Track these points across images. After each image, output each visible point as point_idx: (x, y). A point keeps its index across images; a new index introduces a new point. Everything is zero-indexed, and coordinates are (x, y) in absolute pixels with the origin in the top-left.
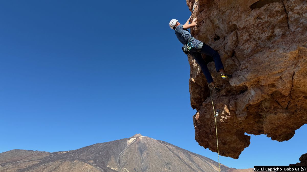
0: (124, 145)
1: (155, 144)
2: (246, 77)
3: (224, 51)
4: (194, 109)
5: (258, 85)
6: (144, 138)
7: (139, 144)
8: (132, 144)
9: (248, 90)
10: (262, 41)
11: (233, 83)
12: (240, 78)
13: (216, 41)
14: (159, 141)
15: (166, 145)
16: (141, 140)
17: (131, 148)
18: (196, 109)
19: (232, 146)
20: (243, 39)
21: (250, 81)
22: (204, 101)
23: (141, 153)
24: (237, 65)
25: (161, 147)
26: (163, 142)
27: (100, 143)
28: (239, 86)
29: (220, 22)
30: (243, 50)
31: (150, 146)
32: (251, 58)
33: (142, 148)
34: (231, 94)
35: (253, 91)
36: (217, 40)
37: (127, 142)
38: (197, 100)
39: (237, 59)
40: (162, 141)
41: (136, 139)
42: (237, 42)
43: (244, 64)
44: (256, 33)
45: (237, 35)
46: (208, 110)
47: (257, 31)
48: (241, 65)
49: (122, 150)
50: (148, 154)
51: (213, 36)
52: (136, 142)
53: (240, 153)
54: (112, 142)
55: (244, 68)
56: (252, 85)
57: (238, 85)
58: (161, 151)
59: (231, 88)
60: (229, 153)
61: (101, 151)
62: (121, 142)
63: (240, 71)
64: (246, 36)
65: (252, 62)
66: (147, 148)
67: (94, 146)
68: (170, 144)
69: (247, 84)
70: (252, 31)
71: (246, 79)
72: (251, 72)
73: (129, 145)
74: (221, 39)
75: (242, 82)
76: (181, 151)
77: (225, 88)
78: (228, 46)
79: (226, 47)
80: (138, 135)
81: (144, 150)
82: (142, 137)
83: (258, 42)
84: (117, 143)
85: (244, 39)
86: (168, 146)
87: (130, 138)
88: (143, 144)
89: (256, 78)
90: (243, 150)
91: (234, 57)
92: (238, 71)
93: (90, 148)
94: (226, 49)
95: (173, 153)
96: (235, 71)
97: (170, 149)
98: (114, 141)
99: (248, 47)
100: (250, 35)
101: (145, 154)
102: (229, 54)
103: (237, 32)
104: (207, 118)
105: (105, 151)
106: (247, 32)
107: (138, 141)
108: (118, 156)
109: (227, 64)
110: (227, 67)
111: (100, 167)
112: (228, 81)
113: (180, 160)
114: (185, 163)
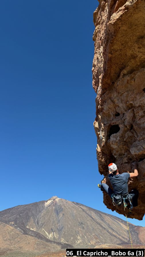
0: (42, 207)
1: (70, 205)
2: (144, 147)
3: (124, 125)
4: (102, 174)
6: (60, 200)
8: (49, 206)
11: (133, 152)
12: (139, 147)
13: (117, 117)
14: (73, 202)
16: (58, 202)
17: (48, 210)
18: (104, 174)
20: (139, 115)
24: (136, 136)
25: (75, 208)
26: (77, 204)
29: (119, 102)
30: (140, 124)
31: (66, 207)
33: (58, 210)
34: (132, 161)
37: (44, 204)
38: (104, 167)
39: (135, 131)
41: (53, 201)
42: (134, 118)
43: (141, 136)
45: (134, 112)
48: (139, 137)
49: (40, 212)
50: (63, 214)
51: (114, 113)
52: (53, 204)
53: (144, 215)
54: (31, 204)
55: (142, 139)
57: (137, 154)
58: (75, 212)
59: (132, 156)
60: (133, 215)
61: (21, 213)
62: (40, 204)
63: (138, 141)
64: (141, 113)
66: (62, 209)
67: (15, 208)
68: (83, 205)
74: (120, 115)
75: (141, 151)
76: (93, 212)
77: (126, 156)
78: (126, 120)
79: (126, 122)
80: (54, 197)
81: (60, 211)
82: (58, 199)
84: (36, 205)
86: (81, 207)
87: (47, 200)
88: (59, 206)
91: (132, 130)
92: (136, 142)
93: (12, 210)
94: (126, 123)
95: (86, 213)
96: (134, 142)
97: (83, 210)
98: (33, 203)
100: (144, 112)
101: (61, 215)
102: (128, 127)
103: (133, 110)
105: (25, 213)
106: (142, 109)
108: (37, 218)
109: (127, 136)
110: (127, 138)
111: (20, 228)
112: (129, 150)
113: (92, 220)
114: (97, 223)
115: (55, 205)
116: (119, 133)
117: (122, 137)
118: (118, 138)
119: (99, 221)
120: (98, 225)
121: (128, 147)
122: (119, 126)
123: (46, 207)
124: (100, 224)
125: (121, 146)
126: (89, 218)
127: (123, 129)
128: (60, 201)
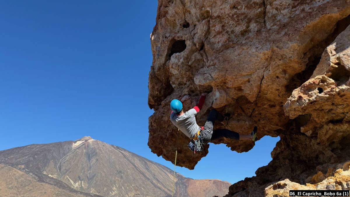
0: (68, 148)
1: (108, 149)
2: (213, 75)
3: (193, 42)
4: (151, 108)
5: (223, 86)
6: (95, 141)
7: (87, 148)
8: (79, 148)
9: (213, 91)
10: (235, 36)
11: (198, 81)
12: (206, 75)
13: (185, 28)
14: (113, 146)
15: (121, 150)
16: (91, 144)
17: (76, 153)
18: (154, 109)
19: (188, 155)
20: (214, 30)
21: (216, 81)
22: (163, 100)
23: (89, 158)
24: (205, 60)
25: (114, 154)
27: (36, 144)
28: (203, 86)
30: (214, 43)
31: (101, 151)
32: (221, 53)
34: (194, 94)
35: (218, 93)
36: (187, 28)
37: (72, 145)
38: (156, 98)
39: (206, 53)
40: (117, 147)
41: (84, 142)
42: (208, 33)
43: (212, 60)
44: (230, 25)
45: (209, 24)
46: (166, 111)
47: (231, 22)
48: (209, 61)
49: (64, 154)
50: (97, 160)
51: (182, 23)
52: (84, 146)
53: (196, 163)
54: (52, 143)
55: (212, 65)
56: (218, 86)
57: (202, 84)
58: (113, 157)
59: (195, 87)
60: (184, 162)
61: (36, 155)
62: (65, 145)
63: (207, 68)
64: (218, 28)
65: (221, 58)
66: (96, 153)
67: (27, 147)
68: (125, 150)
69: (213, 84)
70: (226, 21)
71: (212, 77)
72: (218, 70)
74: (191, 27)
75: (208, 81)
76: (137, 159)
77: (188, 87)
78: (197, 36)
79: (196, 38)
80: (87, 138)
81: (93, 156)
82: (92, 140)
83: (231, 37)
84: (59, 145)
85: (216, 31)
86: (123, 152)
87: (76, 140)
88: (93, 149)
89: (223, 78)
90: (199, 160)
91: (203, 50)
92: (204, 68)
93: (22, 149)
94: (196, 40)
95: (128, 160)
96: (202, 68)
97: (125, 156)
98: (56, 143)
99: (219, 41)
100: (223, 26)
101: (94, 160)
102: (197, 46)
103: (209, 21)
104: (165, 121)
105: (42, 155)
106: (221, 22)
107: (86, 145)
108: (59, 162)
109: (194, 58)
110: (194, 61)
112: (193, 78)
113: (134, 168)
114: (140, 172)
115: (86, 147)
116: (184, 52)
117: (187, 59)
118: (182, 60)
119: (143, 170)
120: (141, 175)
121: (192, 74)
122: (186, 42)
123: (73, 149)
124: (143, 174)
125: (184, 72)
126: (131, 166)
127: (190, 47)
128: (94, 143)
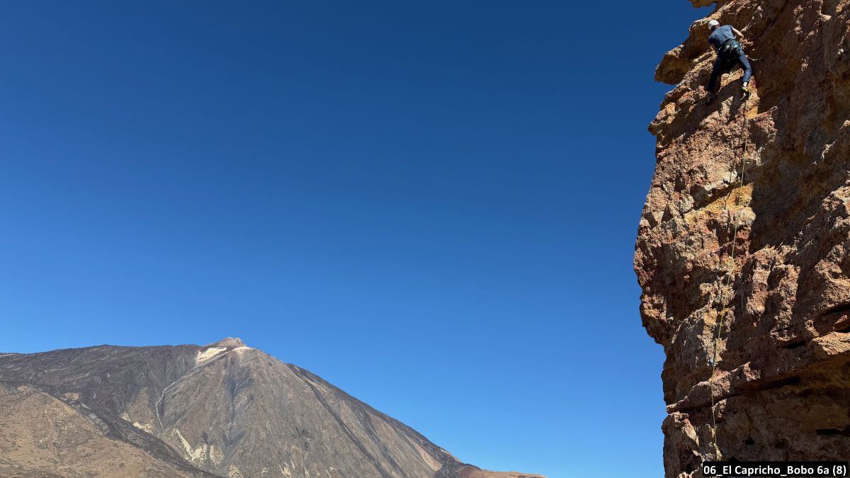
0: (186, 363)
1: (278, 373)
6: (250, 352)
7: (231, 367)
8: (211, 364)
14: (291, 366)
15: (311, 380)
16: (241, 357)
17: (204, 375)
23: (233, 392)
25: (293, 386)
26: (303, 373)
27: (113, 346)
31: (263, 378)
37: (195, 354)
40: (301, 369)
41: (224, 351)
49: (175, 377)
50: (252, 398)
52: (223, 361)
54: (150, 347)
58: (290, 395)
61: (109, 371)
62: (178, 354)
66: (251, 380)
67: (91, 351)
73: (201, 365)
76: (347, 404)
80: (233, 341)
81: (241, 387)
82: (245, 348)
84: (165, 353)
88: (243, 369)
95: (325, 405)
97: (318, 395)
98: (159, 347)
101: (243, 398)
105: (123, 372)
108: (161, 394)
111: (99, 417)
113: (339, 426)
114: (352, 437)
119: (359, 432)
120: (353, 445)
123: (197, 365)
124: (358, 443)
126: (331, 420)
128: (248, 355)
